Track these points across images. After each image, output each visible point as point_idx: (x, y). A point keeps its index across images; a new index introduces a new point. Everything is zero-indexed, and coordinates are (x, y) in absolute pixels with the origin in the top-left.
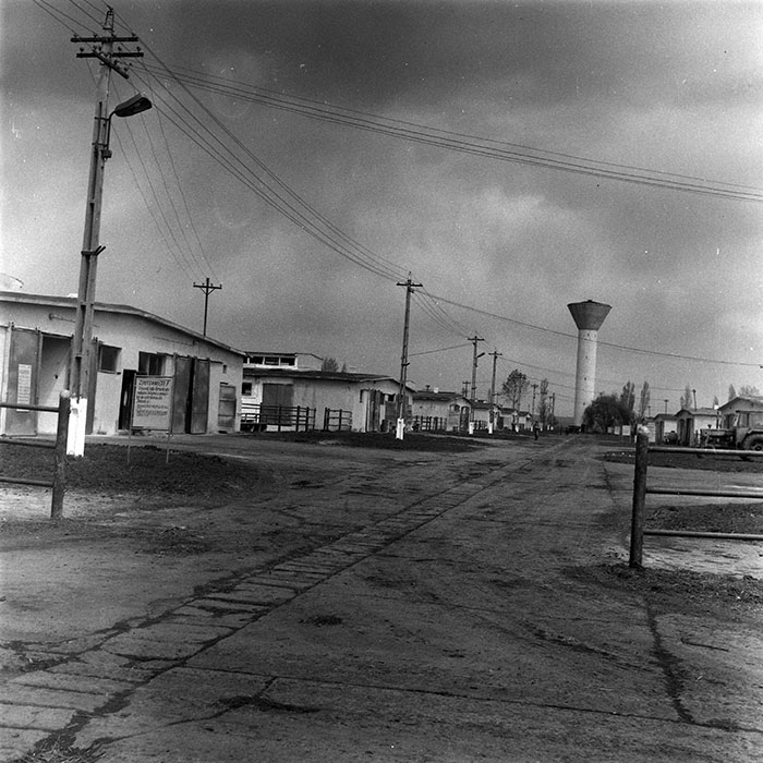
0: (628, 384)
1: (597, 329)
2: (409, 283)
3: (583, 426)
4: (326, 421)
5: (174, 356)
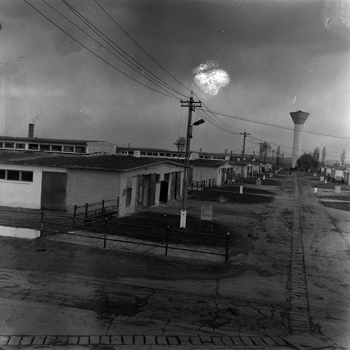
0: (317, 148)
1: (303, 124)
2: (245, 133)
3: (296, 167)
4: (210, 184)
5: (173, 173)
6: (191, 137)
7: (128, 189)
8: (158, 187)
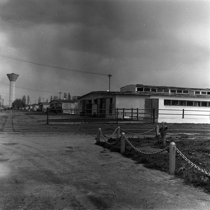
0: (24, 96)
1: (15, 81)
3: (12, 108)
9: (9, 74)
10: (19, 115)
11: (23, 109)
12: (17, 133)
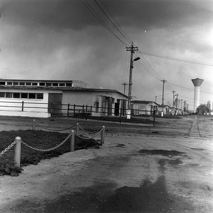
0: (209, 101)
1: (200, 86)
2: (164, 81)
3: (196, 112)
5: (122, 100)
6: (133, 67)
7: (97, 102)
8: (113, 106)
9: (193, 79)
10: (204, 120)
11: (208, 114)
12: (204, 138)
